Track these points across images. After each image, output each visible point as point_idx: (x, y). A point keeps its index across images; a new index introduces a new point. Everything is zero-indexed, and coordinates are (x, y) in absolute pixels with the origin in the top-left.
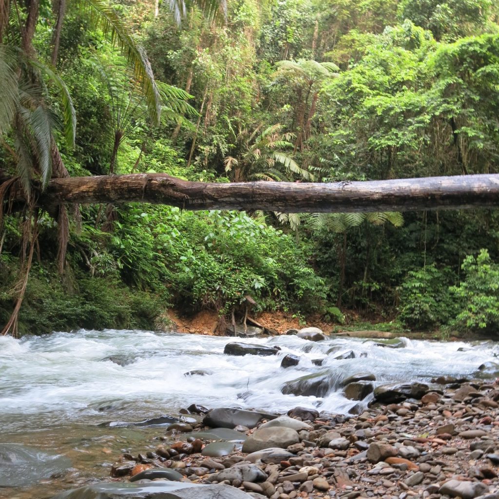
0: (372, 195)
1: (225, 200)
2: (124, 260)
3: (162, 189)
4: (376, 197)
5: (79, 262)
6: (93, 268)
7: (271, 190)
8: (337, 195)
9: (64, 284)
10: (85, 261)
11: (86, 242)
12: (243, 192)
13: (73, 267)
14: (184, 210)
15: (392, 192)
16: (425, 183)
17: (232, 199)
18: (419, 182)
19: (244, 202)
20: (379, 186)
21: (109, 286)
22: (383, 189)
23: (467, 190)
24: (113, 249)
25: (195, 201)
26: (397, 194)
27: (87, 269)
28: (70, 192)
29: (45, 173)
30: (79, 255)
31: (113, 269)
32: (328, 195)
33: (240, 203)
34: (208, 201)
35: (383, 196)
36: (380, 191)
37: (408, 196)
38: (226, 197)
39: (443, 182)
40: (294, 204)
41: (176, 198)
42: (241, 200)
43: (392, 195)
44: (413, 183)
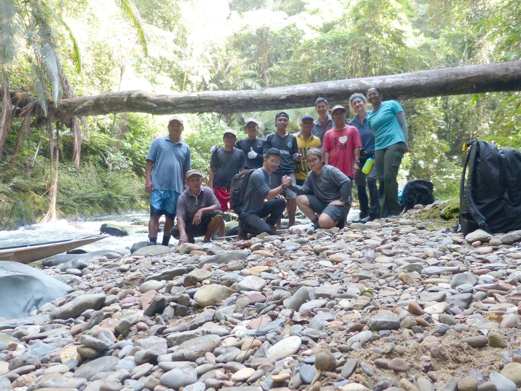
0: (280, 96)
1: (180, 106)
2: (134, 159)
3: (138, 101)
4: (283, 97)
5: (100, 162)
6: (110, 165)
7: (212, 97)
8: (256, 98)
9: (89, 178)
10: (105, 162)
11: (104, 147)
12: (193, 99)
13: (95, 166)
14: (154, 115)
15: (293, 94)
16: (316, 86)
17: (186, 105)
18: (313, 85)
19: (194, 107)
20: (286, 90)
21: (123, 178)
22: (288, 91)
23: (345, 89)
24: (126, 152)
25: (161, 108)
26: (297, 95)
27: (106, 167)
28: (76, 107)
29: (57, 94)
30: (99, 157)
31: (126, 166)
32: (251, 98)
33: (191, 108)
34: (170, 108)
35: (288, 97)
36: (286, 93)
37: (304, 95)
38: (182, 104)
39: (329, 84)
40: (228, 106)
41: (147, 107)
42: (192, 105)
43: (294, 95)
44: (308, 87)
